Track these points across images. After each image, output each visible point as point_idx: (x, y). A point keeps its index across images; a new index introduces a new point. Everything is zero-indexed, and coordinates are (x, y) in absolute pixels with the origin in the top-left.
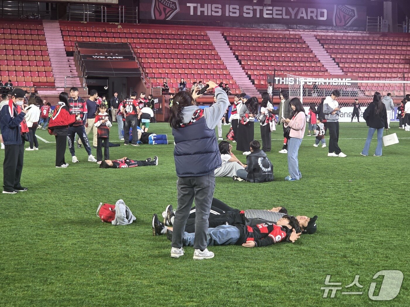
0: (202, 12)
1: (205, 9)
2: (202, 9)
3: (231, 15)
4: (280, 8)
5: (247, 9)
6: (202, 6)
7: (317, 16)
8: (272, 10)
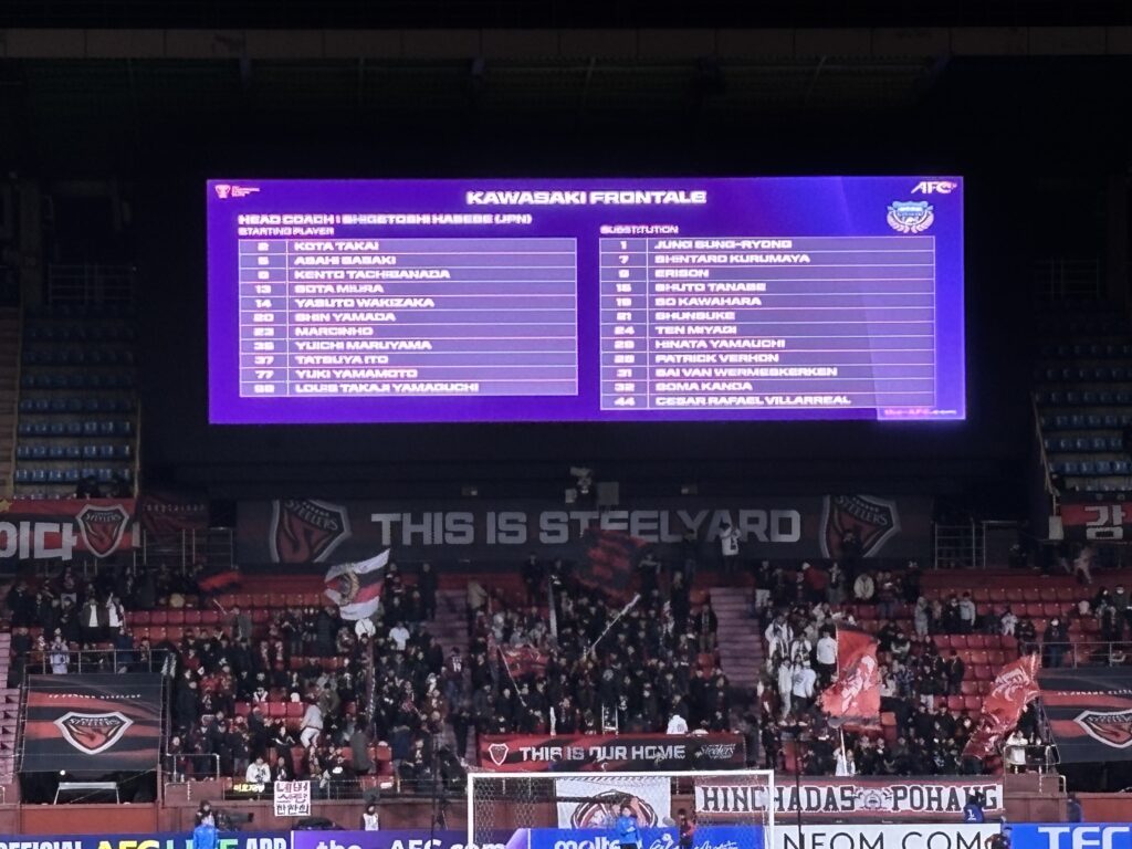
0: (417, 537)
1: (425, 528)
2: (417, 528)
3: (504, 539)
4: (654, 514)
5: (551, 521)
6: (417, 520)
7: (768, 532)
8: (628, 521)
